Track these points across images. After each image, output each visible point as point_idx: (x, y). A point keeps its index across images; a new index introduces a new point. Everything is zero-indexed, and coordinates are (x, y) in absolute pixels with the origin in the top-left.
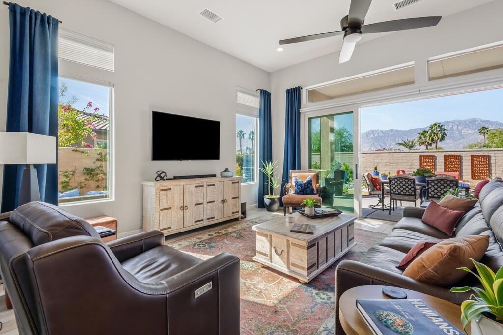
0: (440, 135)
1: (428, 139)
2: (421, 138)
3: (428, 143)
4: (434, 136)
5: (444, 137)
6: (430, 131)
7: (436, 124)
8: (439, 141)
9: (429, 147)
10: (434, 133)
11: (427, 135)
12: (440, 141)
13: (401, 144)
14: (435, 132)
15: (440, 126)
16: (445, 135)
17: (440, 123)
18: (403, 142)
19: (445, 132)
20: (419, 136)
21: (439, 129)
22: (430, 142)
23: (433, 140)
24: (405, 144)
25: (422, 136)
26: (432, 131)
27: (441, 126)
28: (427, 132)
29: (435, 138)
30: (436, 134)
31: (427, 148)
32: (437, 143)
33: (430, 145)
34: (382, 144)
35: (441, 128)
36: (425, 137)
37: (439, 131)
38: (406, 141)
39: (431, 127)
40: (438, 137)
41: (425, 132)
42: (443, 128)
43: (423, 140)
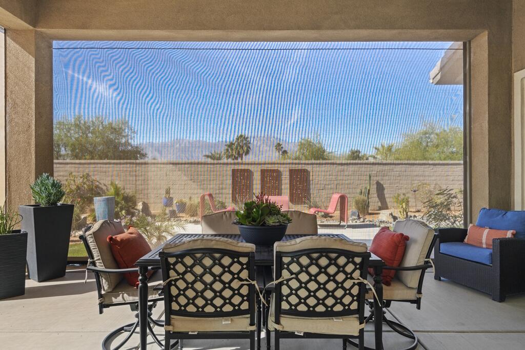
0: (245, 148)
1: (234, 153)
2: (228, 150)
3: (235, 156)
4: (240, 149)
5: (249, 151)
6: (237, 143)
7: (241, 136)
8: (244, 154)
10: (240, 146)
11: (234, 147)
12: (246, 155)
13: (208, 156)
14: (241, 144)
15: (246, 139)
16: (250, 148)
17: (245, 135)
18: (210, 154)
19: (250, 145)
20: (226, 147)
21: (244, 142)
22: (236, 156)
23: (239, 153)
24: (212, 157)
26: (238, 143)
28: (234, 144)
29: (241, 152)
30: (242, 147)
32: (242, 157)
33: (237, 158)
36: (232, 149)
37: (245, 144)
38: (213, 153)
39: (238, 139)
40: (243, 150)
41: (232, 144)
42: (248, 141)
43: (229, 153)
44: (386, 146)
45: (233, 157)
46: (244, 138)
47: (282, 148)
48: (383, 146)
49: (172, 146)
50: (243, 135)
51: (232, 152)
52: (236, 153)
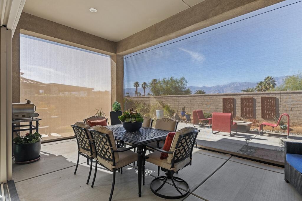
0: (271, 85)
4: (267, 85)
5: (274, 86)
6: (265, 82)
7: (268, 77)
8: (270, 88)
10: (267, 83)
11: (263, 84)
13: (244, 91)
14: (268, 82)
16: (275, 84)
18: (246, 90)
19: (275, 82)
20: (257, 85)
21: (271, 81)
22: (265, 90)
24: (247, 91)
25: (259, 86)
26: (266, 82)
27: (273, 78)
28: (263, 83)
29: (268, 87)
30: (269, 84)
32: (269, 90)
35: (272, 80)
36: (262, 86)
37: (271, 82)
38: (248, 89)
39: (266, 79)
40: (270, 86)
41: (261, 83)
42: (273, 80)
43: (260, 88)
45: (263, 91)
46: (271, 78)
49: (229, 86)
50: (270, 76)
51: (262, 88)
52: (264, 88)
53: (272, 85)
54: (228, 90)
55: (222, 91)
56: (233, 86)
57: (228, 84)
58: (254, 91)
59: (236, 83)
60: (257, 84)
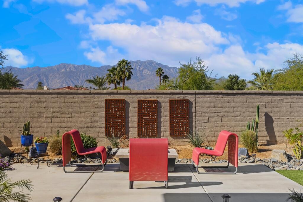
1: (116, 77)
2: (110, 75)
4: (122, 74)
5: (131, 76)
6: (118, 69)
7: (123, 61)
8: (126, 79)
9: (117, 86)
10: (122, 71)
11: (116, 72)
12: (127, 80)
13: (90, 81)
14: (123, 69)
15: (127, 64)
16: (132, 73)
17: (127, 60)
18: (93, 79)
19: (132, 70)
20: (109, 72)
21: (126, 67)
22: (118, 81)
23: (121, 78)
25: (112, 74)
27: (129, 63)
28: (116, 69)
29: (123, 77)
30: (124, 72)
31: (116, 86)
32: (124, 82)
33: (119, 83)
34: (74, 81)
35: (128, 66)
36: (114, 74)
37: (127, 69)
38: (96, 78)
39: (120, 64)
40: (125, 75)
41: (114, 69)
42: (130, 66)
43: (112, 77)
44: (266, 72)
45: (115, 82)
46: (126, 63)
47: (163, 73)
48: (262, 72)
49: (58, 70)
50: (125, 60)
51: (114, 77)
52: (118, 77)
53: (127, 73)
54: (56, 77)
55: (45, 78)
56: (63, 70)
57: (55, 66)
58: (105, 82)
59: (69, 65)
60: (108, 70)
